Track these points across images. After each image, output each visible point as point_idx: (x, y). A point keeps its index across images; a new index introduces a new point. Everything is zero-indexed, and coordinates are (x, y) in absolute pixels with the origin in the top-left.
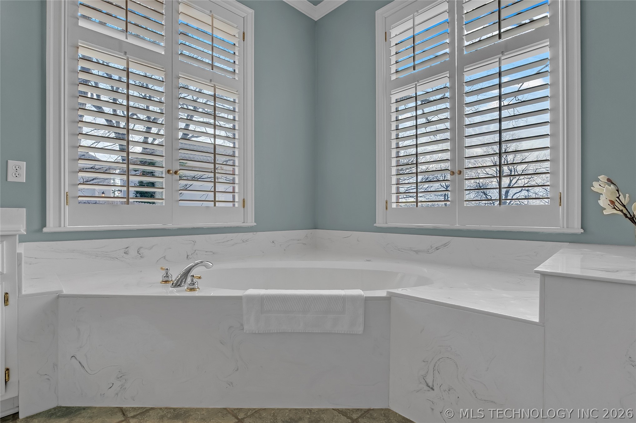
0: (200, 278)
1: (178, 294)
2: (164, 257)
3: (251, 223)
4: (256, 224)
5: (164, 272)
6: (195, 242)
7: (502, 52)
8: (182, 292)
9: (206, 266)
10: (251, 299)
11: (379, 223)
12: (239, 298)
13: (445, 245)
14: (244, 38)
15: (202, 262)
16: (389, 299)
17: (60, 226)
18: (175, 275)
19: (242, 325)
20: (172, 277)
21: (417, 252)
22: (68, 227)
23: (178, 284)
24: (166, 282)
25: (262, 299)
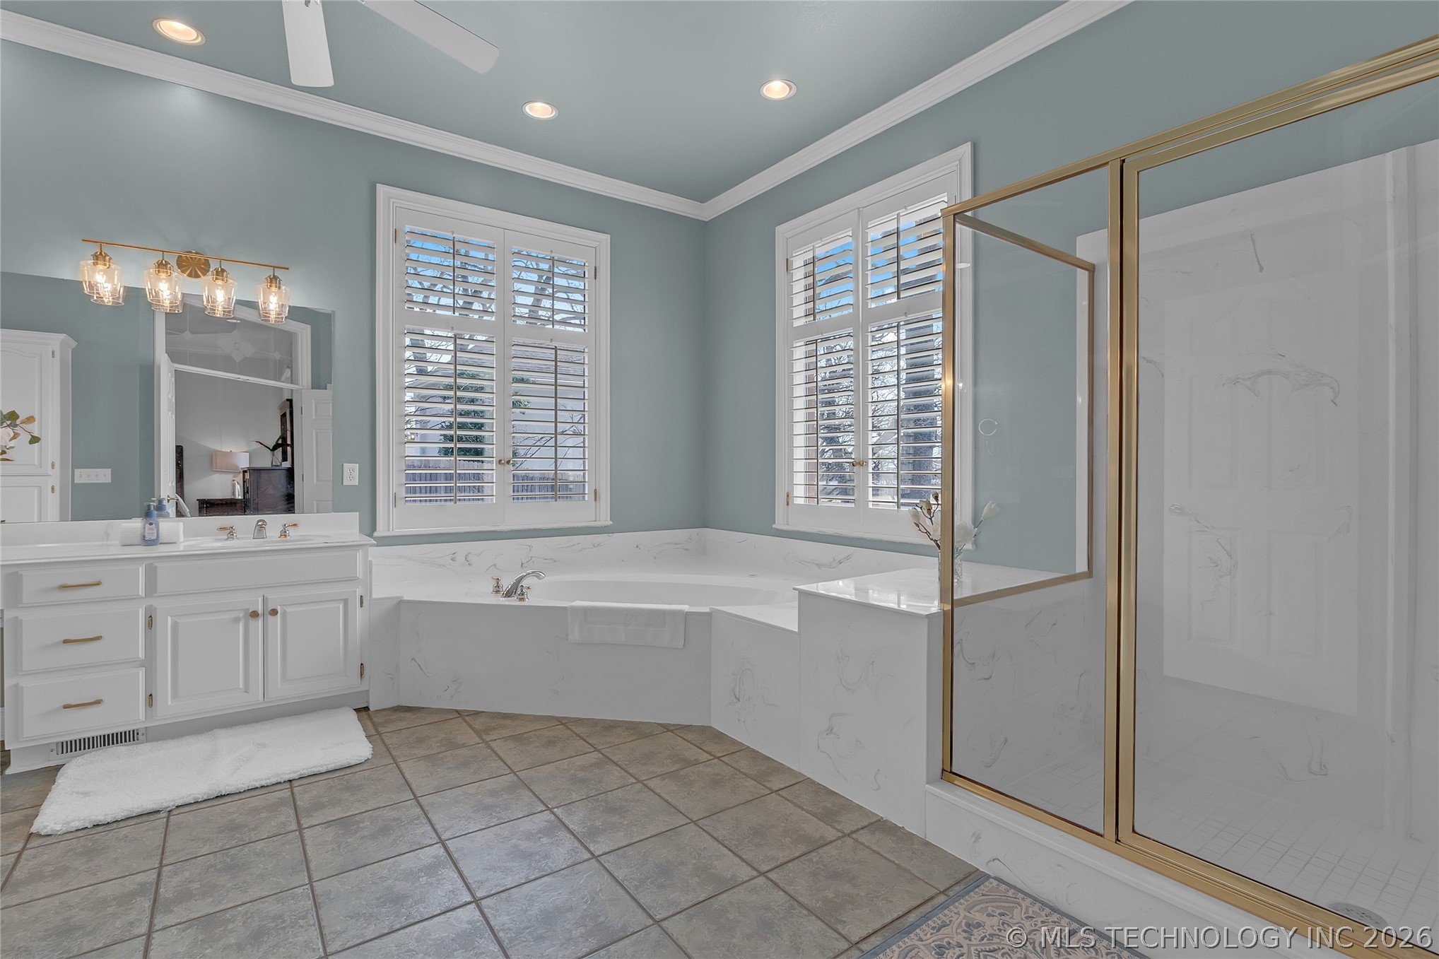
0: (529, 588)
1: (507, 603)
2: (495, 565)
3: (605, 520)
4: (612, 523)
5: (494, 582)
6: (531, 547)
7: (905, 313)
8: (513, 601)
9: (538, 577)
10: (575, 610)
11: (779, 524)
12: (565, 608)
13: (848, 558)
14: (595, 275)
15: (533, 572)
16: (709, 615)
17: (389, 530)
18: (506, 584)
19: (567, 635)
20: (502, 588)
21: (819, 565)
22: (398, 532)
23: (508, 594)
24: (497, 592)
25: (586, 611)
